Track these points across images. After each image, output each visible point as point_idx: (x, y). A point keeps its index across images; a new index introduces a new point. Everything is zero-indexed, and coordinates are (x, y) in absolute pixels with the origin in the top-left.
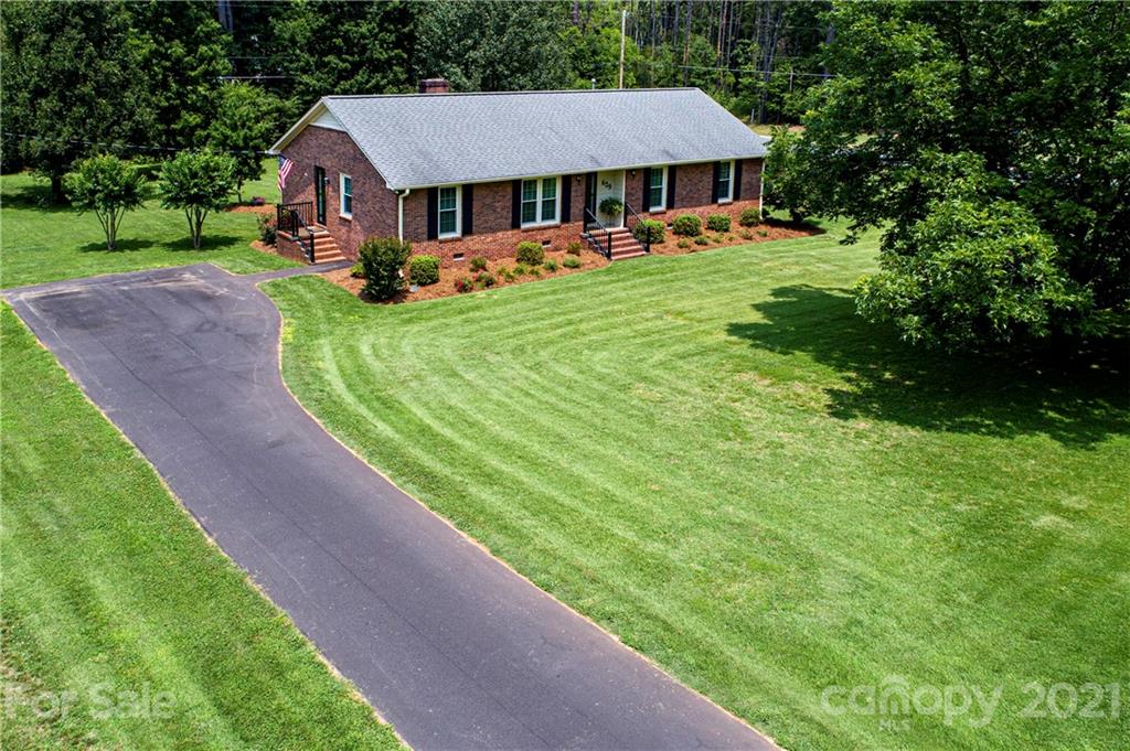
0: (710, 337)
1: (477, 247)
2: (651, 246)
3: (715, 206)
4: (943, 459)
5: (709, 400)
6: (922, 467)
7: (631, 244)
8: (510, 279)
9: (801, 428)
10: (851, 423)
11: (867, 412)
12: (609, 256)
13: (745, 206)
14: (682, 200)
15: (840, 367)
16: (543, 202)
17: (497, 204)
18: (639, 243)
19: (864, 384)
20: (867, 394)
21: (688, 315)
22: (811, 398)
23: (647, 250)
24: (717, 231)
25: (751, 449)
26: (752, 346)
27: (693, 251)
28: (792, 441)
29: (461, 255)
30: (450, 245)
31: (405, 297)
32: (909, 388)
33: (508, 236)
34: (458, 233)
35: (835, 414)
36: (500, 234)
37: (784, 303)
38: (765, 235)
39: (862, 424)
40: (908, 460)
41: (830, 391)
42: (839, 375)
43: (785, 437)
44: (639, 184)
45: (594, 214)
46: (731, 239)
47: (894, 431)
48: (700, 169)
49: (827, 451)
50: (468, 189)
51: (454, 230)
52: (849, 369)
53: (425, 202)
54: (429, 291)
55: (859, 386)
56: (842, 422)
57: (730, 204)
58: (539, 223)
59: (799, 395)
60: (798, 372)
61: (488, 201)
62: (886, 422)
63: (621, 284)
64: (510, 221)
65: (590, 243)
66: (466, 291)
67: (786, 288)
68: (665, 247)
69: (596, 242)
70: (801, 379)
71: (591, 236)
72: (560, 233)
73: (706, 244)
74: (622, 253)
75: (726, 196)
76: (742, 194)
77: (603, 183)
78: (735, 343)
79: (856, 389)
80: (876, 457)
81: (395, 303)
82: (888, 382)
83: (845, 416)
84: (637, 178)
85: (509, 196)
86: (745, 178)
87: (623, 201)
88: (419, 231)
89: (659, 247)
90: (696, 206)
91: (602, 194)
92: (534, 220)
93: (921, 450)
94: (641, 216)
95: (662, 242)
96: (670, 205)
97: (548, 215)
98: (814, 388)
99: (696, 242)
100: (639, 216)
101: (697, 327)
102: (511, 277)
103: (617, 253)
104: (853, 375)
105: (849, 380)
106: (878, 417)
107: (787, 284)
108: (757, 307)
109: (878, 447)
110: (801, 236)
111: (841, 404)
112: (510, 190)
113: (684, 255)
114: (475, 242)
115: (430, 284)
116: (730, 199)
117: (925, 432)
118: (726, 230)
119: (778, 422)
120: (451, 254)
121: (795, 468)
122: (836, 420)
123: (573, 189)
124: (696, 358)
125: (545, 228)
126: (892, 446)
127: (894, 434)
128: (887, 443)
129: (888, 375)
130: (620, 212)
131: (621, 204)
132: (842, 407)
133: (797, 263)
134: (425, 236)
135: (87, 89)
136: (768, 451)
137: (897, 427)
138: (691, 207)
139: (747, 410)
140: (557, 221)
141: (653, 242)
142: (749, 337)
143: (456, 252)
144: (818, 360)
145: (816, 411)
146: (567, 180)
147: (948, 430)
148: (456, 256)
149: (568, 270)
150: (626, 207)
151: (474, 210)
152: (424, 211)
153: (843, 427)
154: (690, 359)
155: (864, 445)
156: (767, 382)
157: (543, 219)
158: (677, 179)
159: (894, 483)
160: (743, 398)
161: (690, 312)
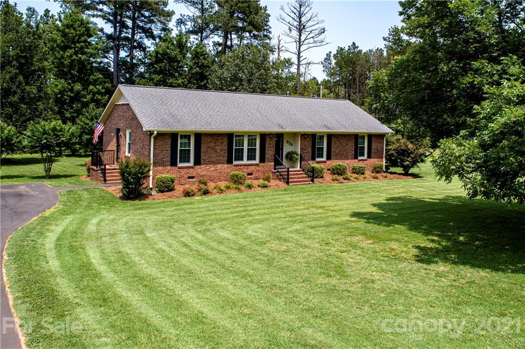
0: (337, 219)
1: (204, 173)
2: (315, 180)
3: (356, 161)
4: (513, 293)
5: (322, 251)
6: (494, 298)
7: (303, 178)
8: (221, 191)
9: (391, 269)
10: (432, 267)
11: (446, 260)
12: (288, 183)
13: (374, 161)
14: (336, 155)
15: (427, 233)
16: (248, 149)
17: (217, 147)
18: (308, 177)
19: (444, 244)
20: (446, 250)
21: (327, 208)
22: (403, 251)
23: (313, 181)
24: (357, 174)
25: (345, 283)
26: (366, 222)
27: (341, 183)
28: (382, 278)
29: (193, 177)
30: (186, 170)
31: (147, 198)
32: (478, 247)
33: (224, 168)
34: (191, 164)
35: (420, 261)
36: (219, 166)
37: (393, 204)
38: (386, 177)
39: (442, 267)
40: (482, 293)
41: (418, 247)
42: (425, 238)
43: (377, 275)
44: (309, 144)
45: (282, 160)
46: (365, 178)
47: (469, 273)
48: (347, 138)
49: (411, 286)
50: (199, 136)
51: (189, 161)
52: (433, 235)
53: (169, 142)
54: (164, 195)
55: (439, 244)
56: (425, 266)
57: (366, 160)
58: (245, 161)
59: (393, 249)
60: (394, 236)
61: (212, 145)
62: (461, 267)
63: (290, 195)
64: (226, 158)
65: (278, 176)
66: (189, 196)
67: (395, 197)
68: (324, 180)
69: (281, 175)
70: (396, 240)
71: (278, 172)
72: (259, 169)
73: (349, 179)
74: (297, 182)
75: (363, 155)
76: (373, 155)
77: (287, 142)
78: (353, 222)
79: (437, 246)
80: (454, 291)
81: (140, 200)
82: (462, 243)
83: (429, 262)
84: (307, 140)
85: (226, 143)
86: (374, 146)
87: (299, 153)
88: (165, 159)
89: (320, 180)
90: (345, 159)
91: (287, 149)
92: (242, 159)
93: (492, 286)
94: (310, 162)
95: (322, 177)
96: (329, 158)
97: (251, 157)
98: (406, 246)
99: (343, 179)
100: (309, 162)
101: (330, 213)
102: (222, 190)
103: (293, 182)
104: (436, 238)
105: (433, 241)
106: (455, 263)
107: (396, 196)
108: (374, 205)
109: (454, 283)
110: (408, 178)
111: (425, 255)
112: (226, 139)
113: (336, 184)
114: (202, 170)
115: (167, 191)
116: (365, 157)
117: (494, 274)
118: (363, 174)
119: (374, 265)
120: (186, 176)
121: (381, 298)
122: (421, 265)
123: (267, 142)
124: (322, 228)
125: (249, 165)
126: (467, 283)
127: (468, 275)
128: (463, 281)
129: (461, 238)
130: (297, 159)
131: (297, 154)
132: (425, 256)
133: (403, 187)
134: (169, 163)
135: (15, 98)
136: (359, 285)
137: (471, 270)
138: (342, 159)
139: (350, 258)
140: (257, 161)
141: (316, 178)
142: (364, 218)
143: (190, 175)
144: (411, 230)
145: (406, 259)
146: (264, 136)
147: (513, 272)
148: (189, 178)
149: (260, 188)
150: (301, 156)
151: (202, 150)
152: (169, 148)
153: (426, 269)
154: (318, 229)
155: (443, 281)
156: (370, 242)
157: (248, 160)
158: (333, 143)
159: (470, 311)
160: (350, 250)
161: (328, 207)
